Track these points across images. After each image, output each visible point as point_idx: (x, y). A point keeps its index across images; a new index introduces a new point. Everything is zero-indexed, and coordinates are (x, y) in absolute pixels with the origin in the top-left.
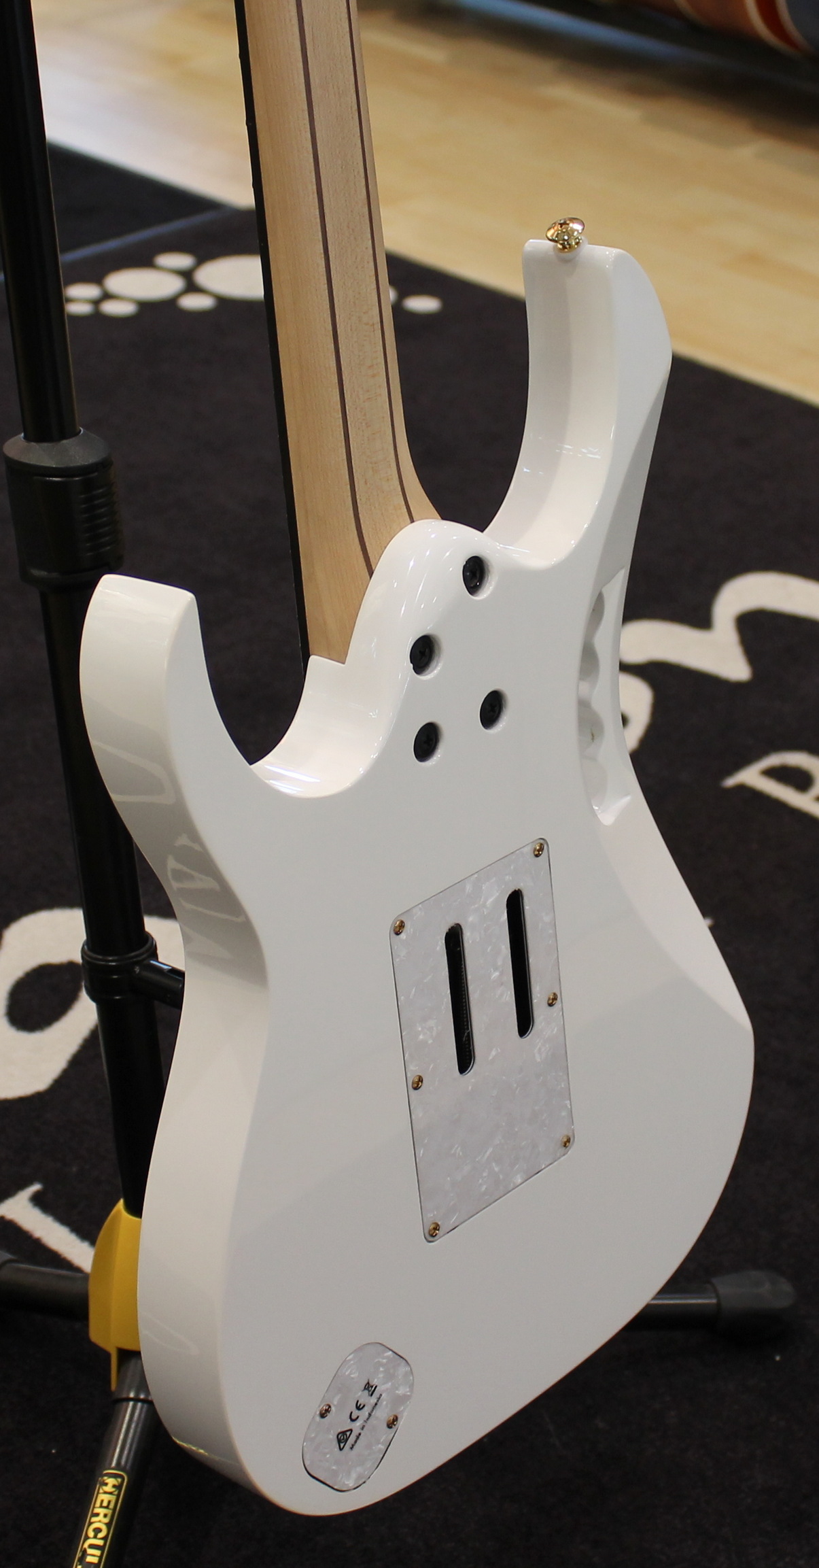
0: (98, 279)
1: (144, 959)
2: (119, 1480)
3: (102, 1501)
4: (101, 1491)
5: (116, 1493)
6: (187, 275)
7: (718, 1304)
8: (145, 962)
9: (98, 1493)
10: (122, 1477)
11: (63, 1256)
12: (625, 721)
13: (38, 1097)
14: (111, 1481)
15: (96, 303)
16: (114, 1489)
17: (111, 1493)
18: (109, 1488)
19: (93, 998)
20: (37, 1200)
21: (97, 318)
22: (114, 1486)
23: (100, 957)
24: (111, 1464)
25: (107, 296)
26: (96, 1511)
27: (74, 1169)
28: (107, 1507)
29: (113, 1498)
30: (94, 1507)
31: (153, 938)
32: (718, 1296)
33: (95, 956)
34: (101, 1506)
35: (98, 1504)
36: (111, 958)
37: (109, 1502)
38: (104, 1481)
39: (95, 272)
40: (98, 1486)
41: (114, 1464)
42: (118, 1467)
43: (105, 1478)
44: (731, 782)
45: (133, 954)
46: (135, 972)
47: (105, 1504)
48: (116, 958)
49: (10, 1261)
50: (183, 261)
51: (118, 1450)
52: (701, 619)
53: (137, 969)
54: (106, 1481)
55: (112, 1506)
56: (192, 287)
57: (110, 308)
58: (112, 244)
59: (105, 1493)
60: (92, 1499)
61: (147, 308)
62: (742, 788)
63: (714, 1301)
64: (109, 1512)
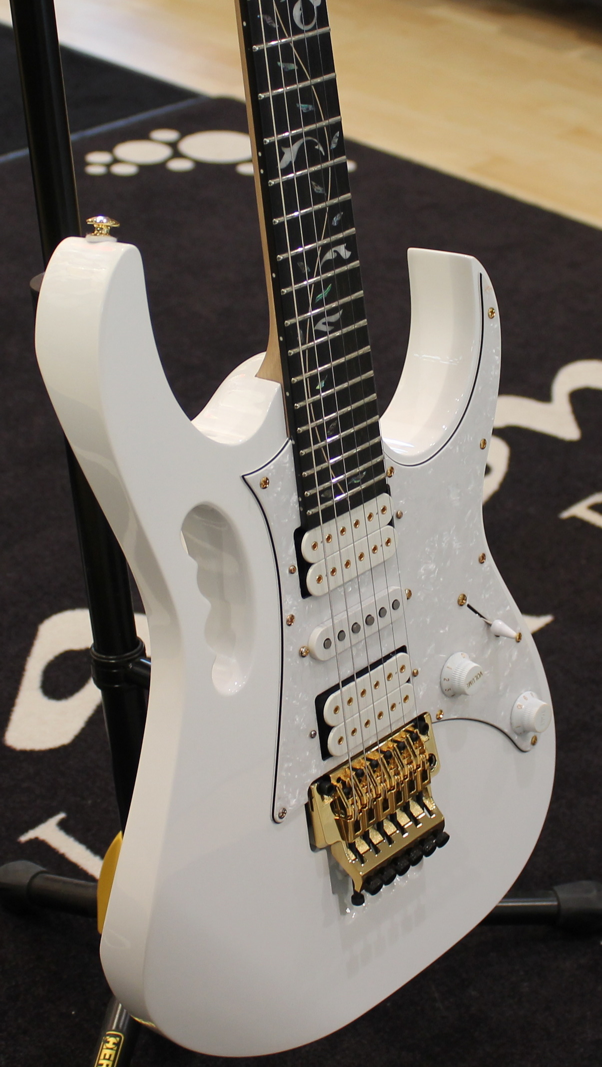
0: (109, 148)
1: (137, 658)
2: (118, 1039)
3: (105, 1055)
4: (104, 1047)
5: (116, 1048)
6: (174, 145)
7: (559, 905)
8: (137, 660)
9: (102, 1048)
10: (120, 1037)
11: (80, 867)
12: (488, 470)
13: (63, 749)
14: (112, 1040)
15: (108, 166)
16: (114, 1046)
17: (112, 1049)
18: (110, 1045)
19: (99, 686)
20: (62, 825)
21: (109, 177)
22: (114, 1044)
23: (104, 656)
24: (112, 1027)
25: (116, 161)
26: (101, 1062)
27: (90, 802)
28: (109, 1059)
29: (113, 1052)
30: (99, 1059)
31: (142, 642)
32: (558, 900)
33: (99, 655)
34: (104, 1059)
35: (102, 1057)
36: (111, 657)
37: (110, 1056)
38: (106, 1040)
39: (108, 144)
40: (102, 1043)
41: (114, 1027)
42: (117, 1029)
43: (108, 1037)
44: (566, 514)
45: (128, 654)
46: (129, 667)
47: (107, 1057)
48: (115, 657)
49: (42, 872)
50: (170, 135)
51: (117, 1016)
52: (543, 394)
53: (131, 666)
54: (108, 1040)
55: (112, 1058)
56: (177, 154)
57: (118, 170)
58: (120, 123)
59: (108, 1048)
60: (98, 1053)
61: (144, 169)
62: (574, 519)
63: (556, 903)
64: (110, 1063)
